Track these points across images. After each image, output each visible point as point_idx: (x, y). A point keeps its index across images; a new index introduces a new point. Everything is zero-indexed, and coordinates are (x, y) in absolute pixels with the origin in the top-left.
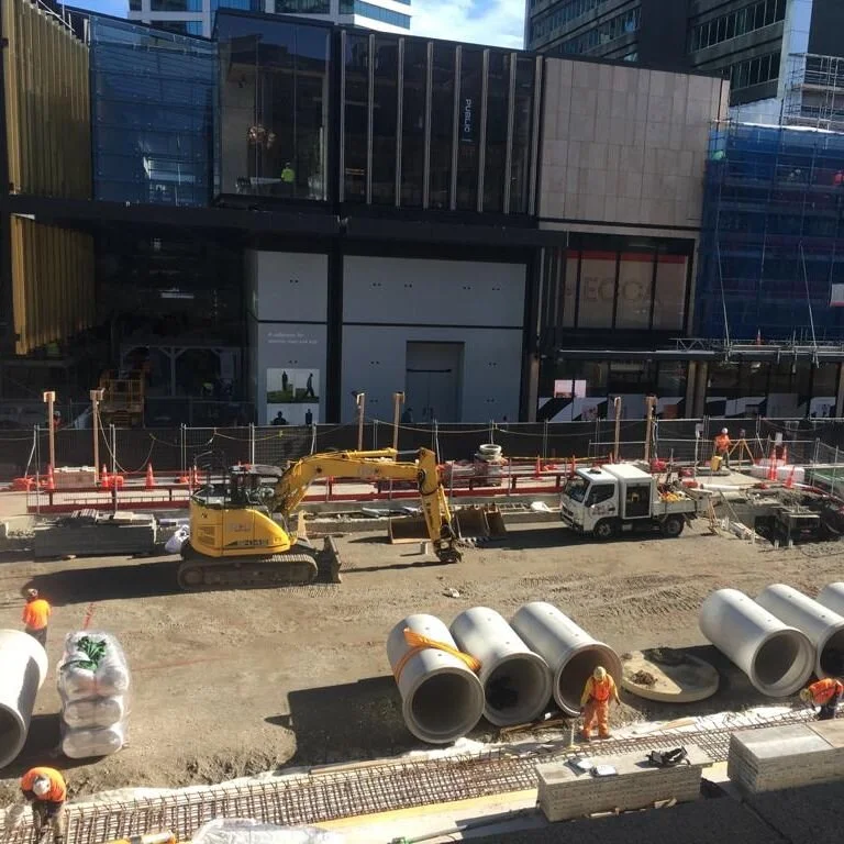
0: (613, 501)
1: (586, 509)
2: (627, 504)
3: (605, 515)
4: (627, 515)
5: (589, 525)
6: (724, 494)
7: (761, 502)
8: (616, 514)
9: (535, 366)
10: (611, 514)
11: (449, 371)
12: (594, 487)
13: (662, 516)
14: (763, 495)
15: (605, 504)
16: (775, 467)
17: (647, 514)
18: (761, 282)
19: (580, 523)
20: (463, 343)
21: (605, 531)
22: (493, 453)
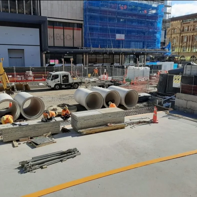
0: (59, 79)
1: (51, 81)
2: (63, 80)
3: (57, 83)
4: (63, 83)
5: (53, 86)
6: (91, 80)
7: (99, 82)
8: (60, 83)
9: (44, 56)
10: (58, 83)
11: (21, 58)
12: (53, 75)
13: (72, 83)
14: (101, 81)
15: (57, 80)
16: (104, 77)
17: (68, 83)
18: (99, 33)
19: (50, 85)
20: (24, 50)
21: (57, 87)
22: (29, 73)
